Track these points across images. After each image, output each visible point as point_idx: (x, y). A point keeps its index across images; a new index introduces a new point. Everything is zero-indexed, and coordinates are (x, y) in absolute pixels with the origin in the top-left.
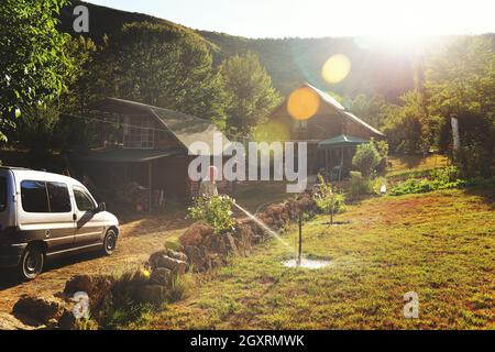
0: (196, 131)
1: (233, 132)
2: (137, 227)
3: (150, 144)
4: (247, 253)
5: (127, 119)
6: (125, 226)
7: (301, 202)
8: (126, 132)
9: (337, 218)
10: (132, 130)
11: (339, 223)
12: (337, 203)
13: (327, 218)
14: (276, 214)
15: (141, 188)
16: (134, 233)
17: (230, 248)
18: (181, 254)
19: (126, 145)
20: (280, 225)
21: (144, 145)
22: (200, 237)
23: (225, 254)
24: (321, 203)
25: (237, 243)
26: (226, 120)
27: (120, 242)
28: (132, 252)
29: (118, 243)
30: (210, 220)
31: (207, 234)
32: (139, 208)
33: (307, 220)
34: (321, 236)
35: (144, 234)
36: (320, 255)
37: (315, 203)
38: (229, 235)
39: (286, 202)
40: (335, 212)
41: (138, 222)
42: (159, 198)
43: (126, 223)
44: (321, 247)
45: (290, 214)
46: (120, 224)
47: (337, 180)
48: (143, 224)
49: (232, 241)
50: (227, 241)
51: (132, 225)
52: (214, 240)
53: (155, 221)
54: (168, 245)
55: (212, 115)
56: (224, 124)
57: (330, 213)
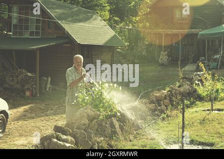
0: (80, 21)
1: (116, 22)
2: (26, 111)
3: (37, 33)
4: (131, 137)
5: (15, 9)
6: (15, 110)
7: (182, 89)
8: (14, 21)
9: (217, 105)
10: (20, 20)
11: (219, 110)
12: (217, 91)
13: (208, 105)
14: (158, 101)
15: (29, 74)
16: (23, 117)
17: (115, 133)
18: (69, 138)
19: (15, 33)
20: (162, 112)
21: (32, 34)
22: (87, 122)
23: (111, 138)
24: (201, 90)
25: (121, 128)
26: (110, 11)
27: (10, 126)
28: (21, 135)
29: (8, 126)
30: (96, 106)
31: (94, 118)
32: (28, 94)
33: (188, 107)
34: (203, 121)
35: (33, 118)
36: (202, 140)
37: (195, 91)
38: (114, 120)
39: (168, 89)
40: (216, 99)
41: (26, 107)
42: (46, 84)
43: (15, 107)
44: (203, 132)
45: (171, 101)
46: (10, 108)
47: (216, 68)
48: (31, 109)
49: (117, 126)
50: (112, 126)
51: (21, 109)
52: (100, 125)
53: (42, 106)
54: (57, 129)
55: (96, 5)
56: (107, 14)
57: (211, 100)
